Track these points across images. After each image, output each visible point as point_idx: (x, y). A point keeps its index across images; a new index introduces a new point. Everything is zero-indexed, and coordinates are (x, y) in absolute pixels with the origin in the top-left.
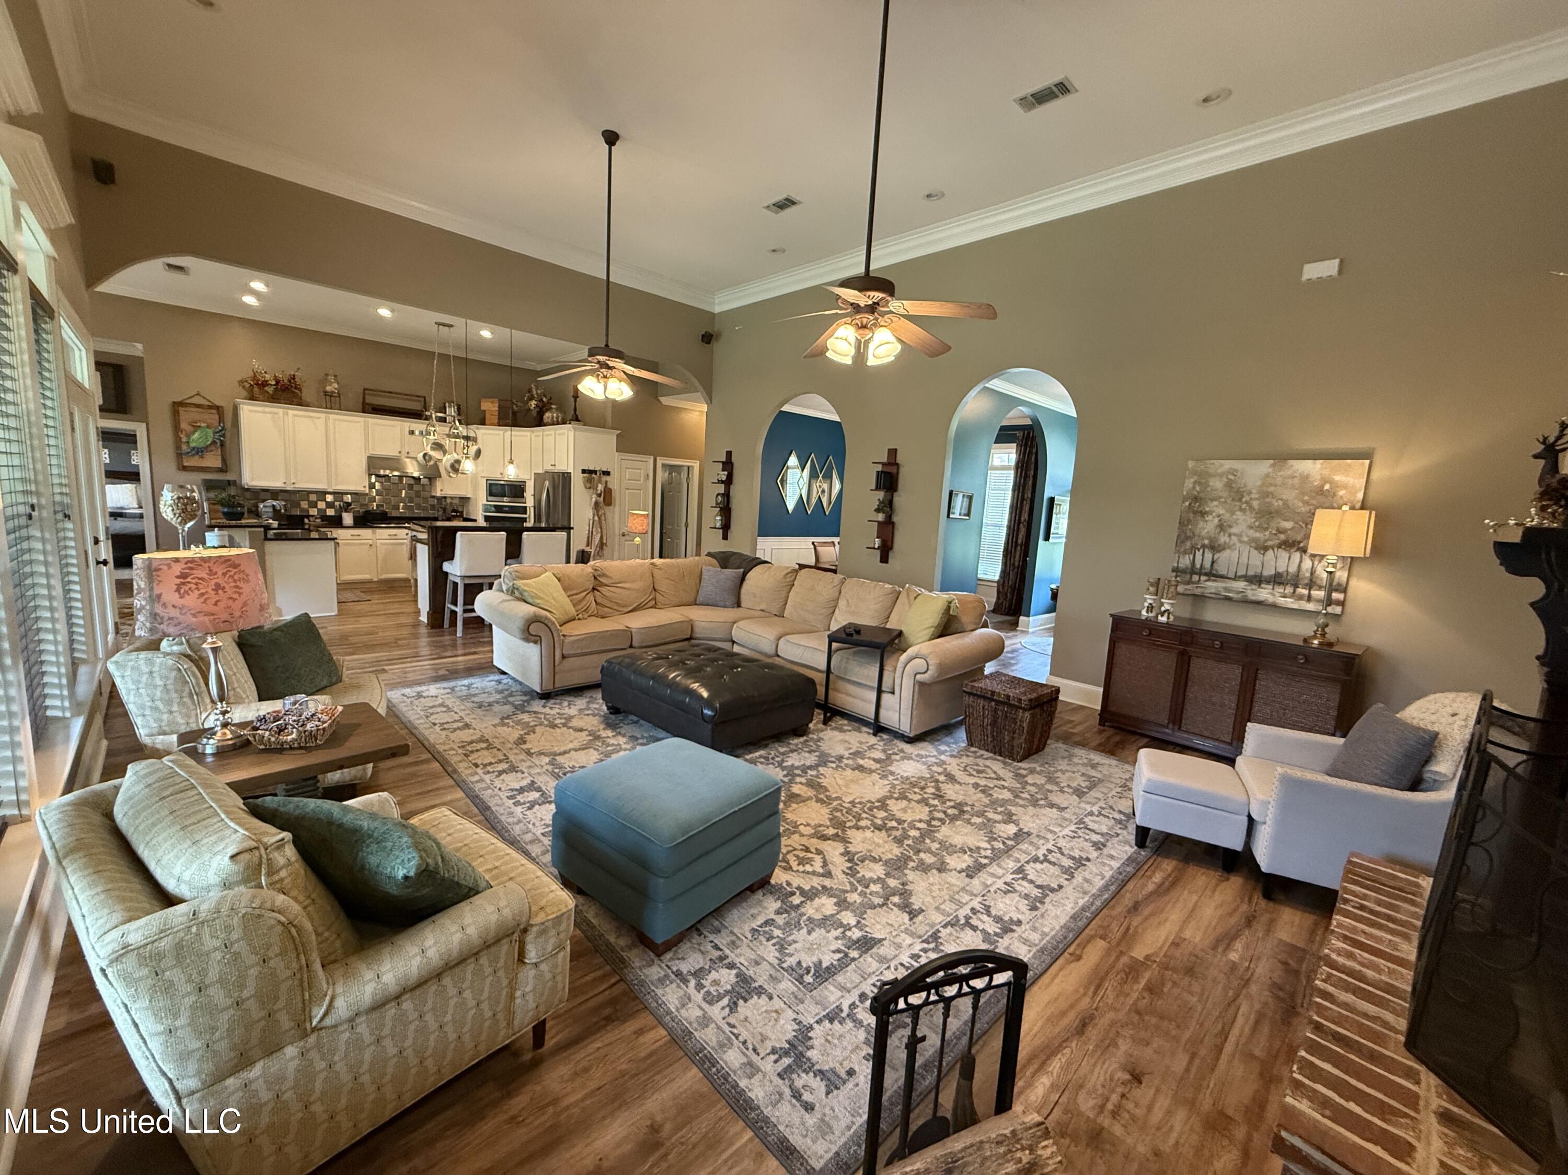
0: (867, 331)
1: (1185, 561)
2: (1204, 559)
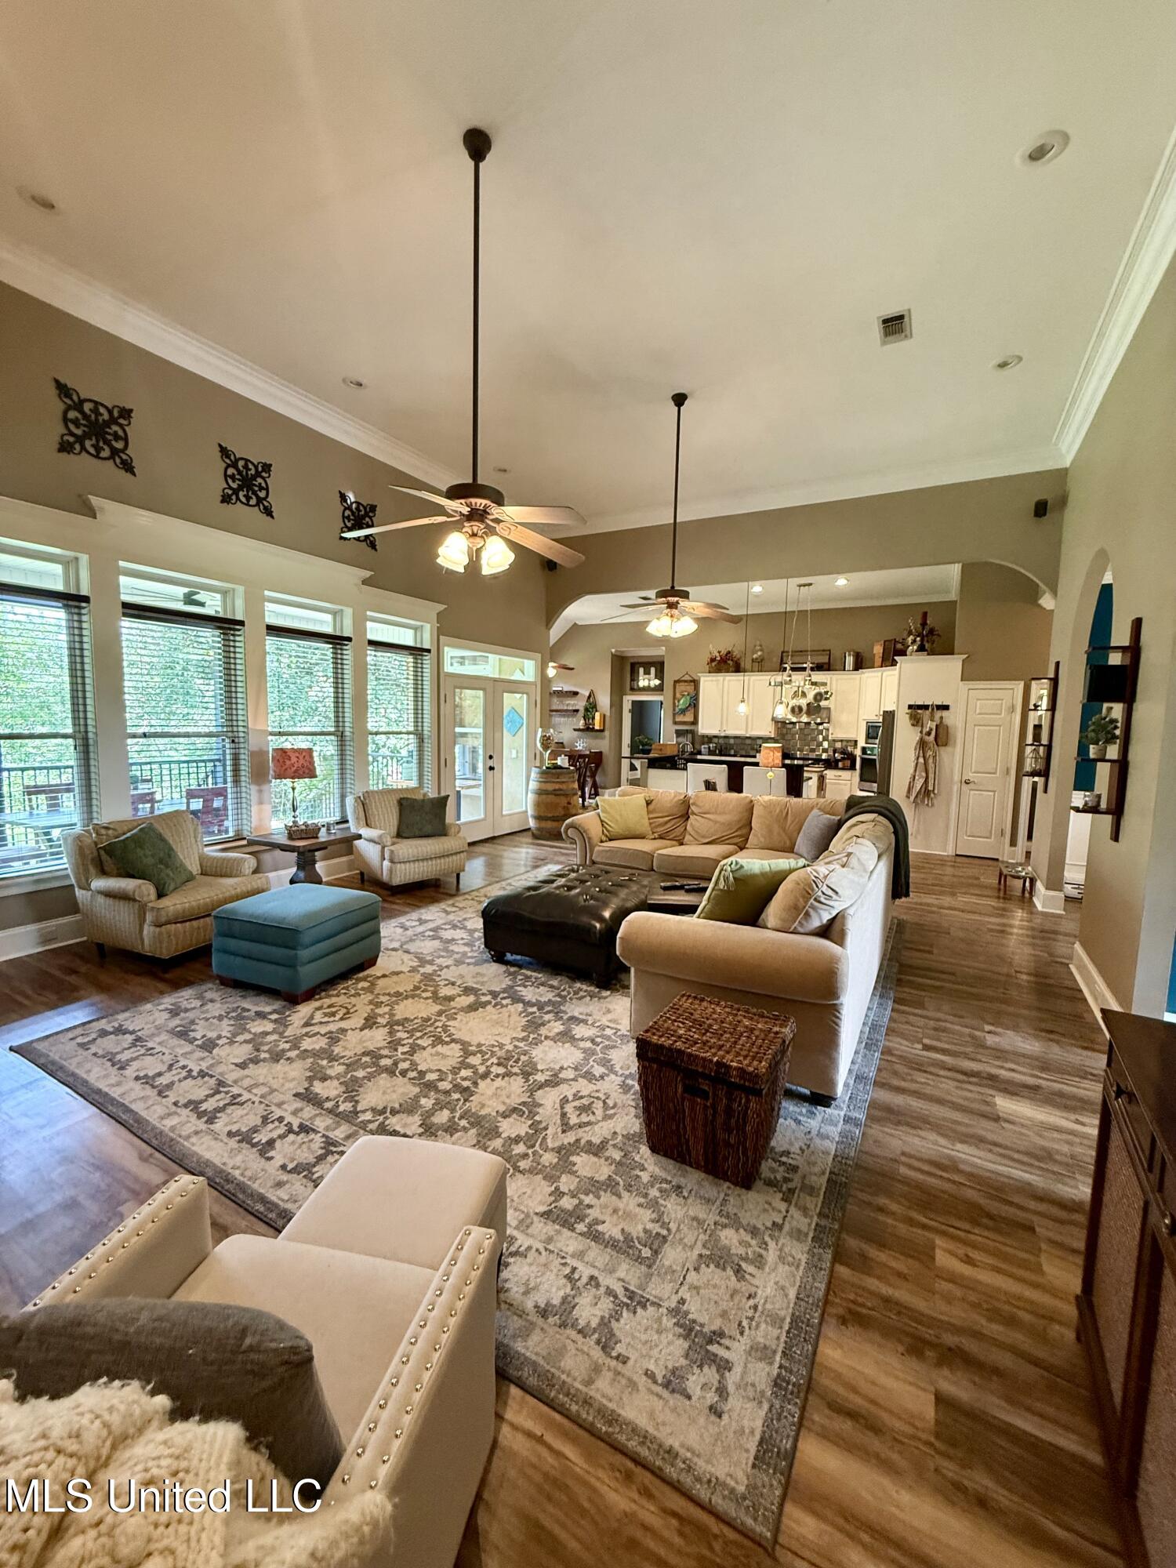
0: (478, 540)
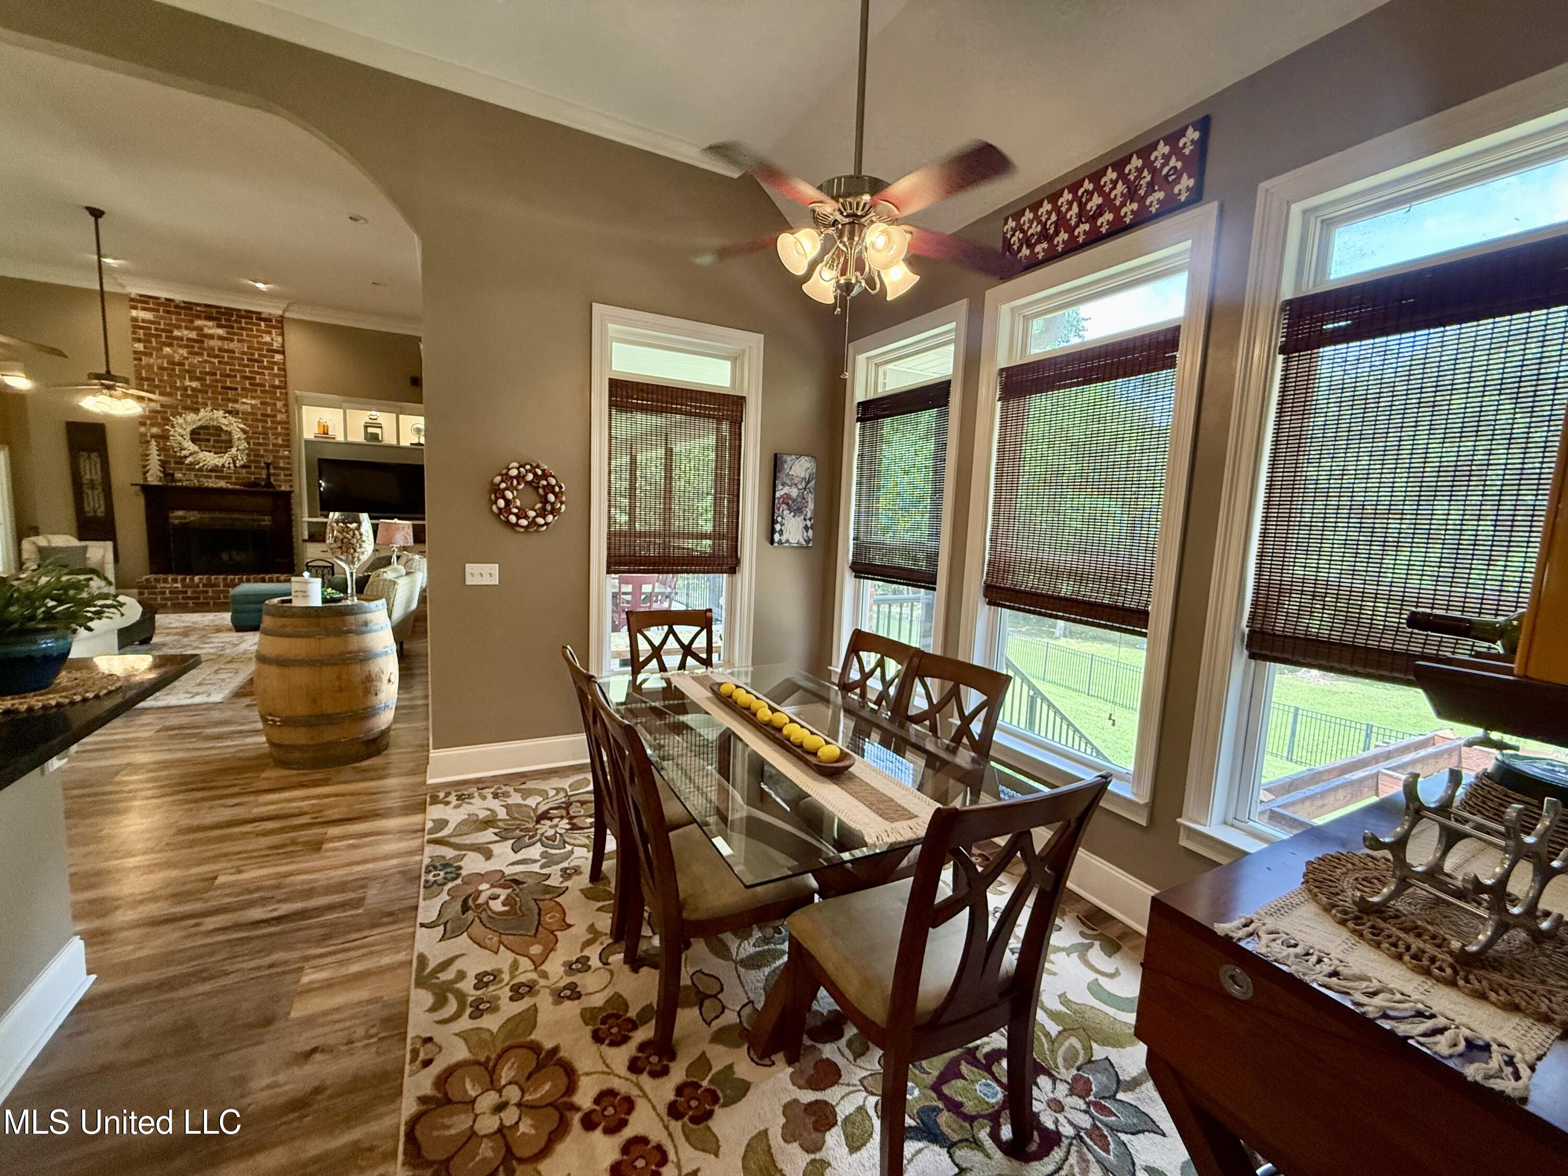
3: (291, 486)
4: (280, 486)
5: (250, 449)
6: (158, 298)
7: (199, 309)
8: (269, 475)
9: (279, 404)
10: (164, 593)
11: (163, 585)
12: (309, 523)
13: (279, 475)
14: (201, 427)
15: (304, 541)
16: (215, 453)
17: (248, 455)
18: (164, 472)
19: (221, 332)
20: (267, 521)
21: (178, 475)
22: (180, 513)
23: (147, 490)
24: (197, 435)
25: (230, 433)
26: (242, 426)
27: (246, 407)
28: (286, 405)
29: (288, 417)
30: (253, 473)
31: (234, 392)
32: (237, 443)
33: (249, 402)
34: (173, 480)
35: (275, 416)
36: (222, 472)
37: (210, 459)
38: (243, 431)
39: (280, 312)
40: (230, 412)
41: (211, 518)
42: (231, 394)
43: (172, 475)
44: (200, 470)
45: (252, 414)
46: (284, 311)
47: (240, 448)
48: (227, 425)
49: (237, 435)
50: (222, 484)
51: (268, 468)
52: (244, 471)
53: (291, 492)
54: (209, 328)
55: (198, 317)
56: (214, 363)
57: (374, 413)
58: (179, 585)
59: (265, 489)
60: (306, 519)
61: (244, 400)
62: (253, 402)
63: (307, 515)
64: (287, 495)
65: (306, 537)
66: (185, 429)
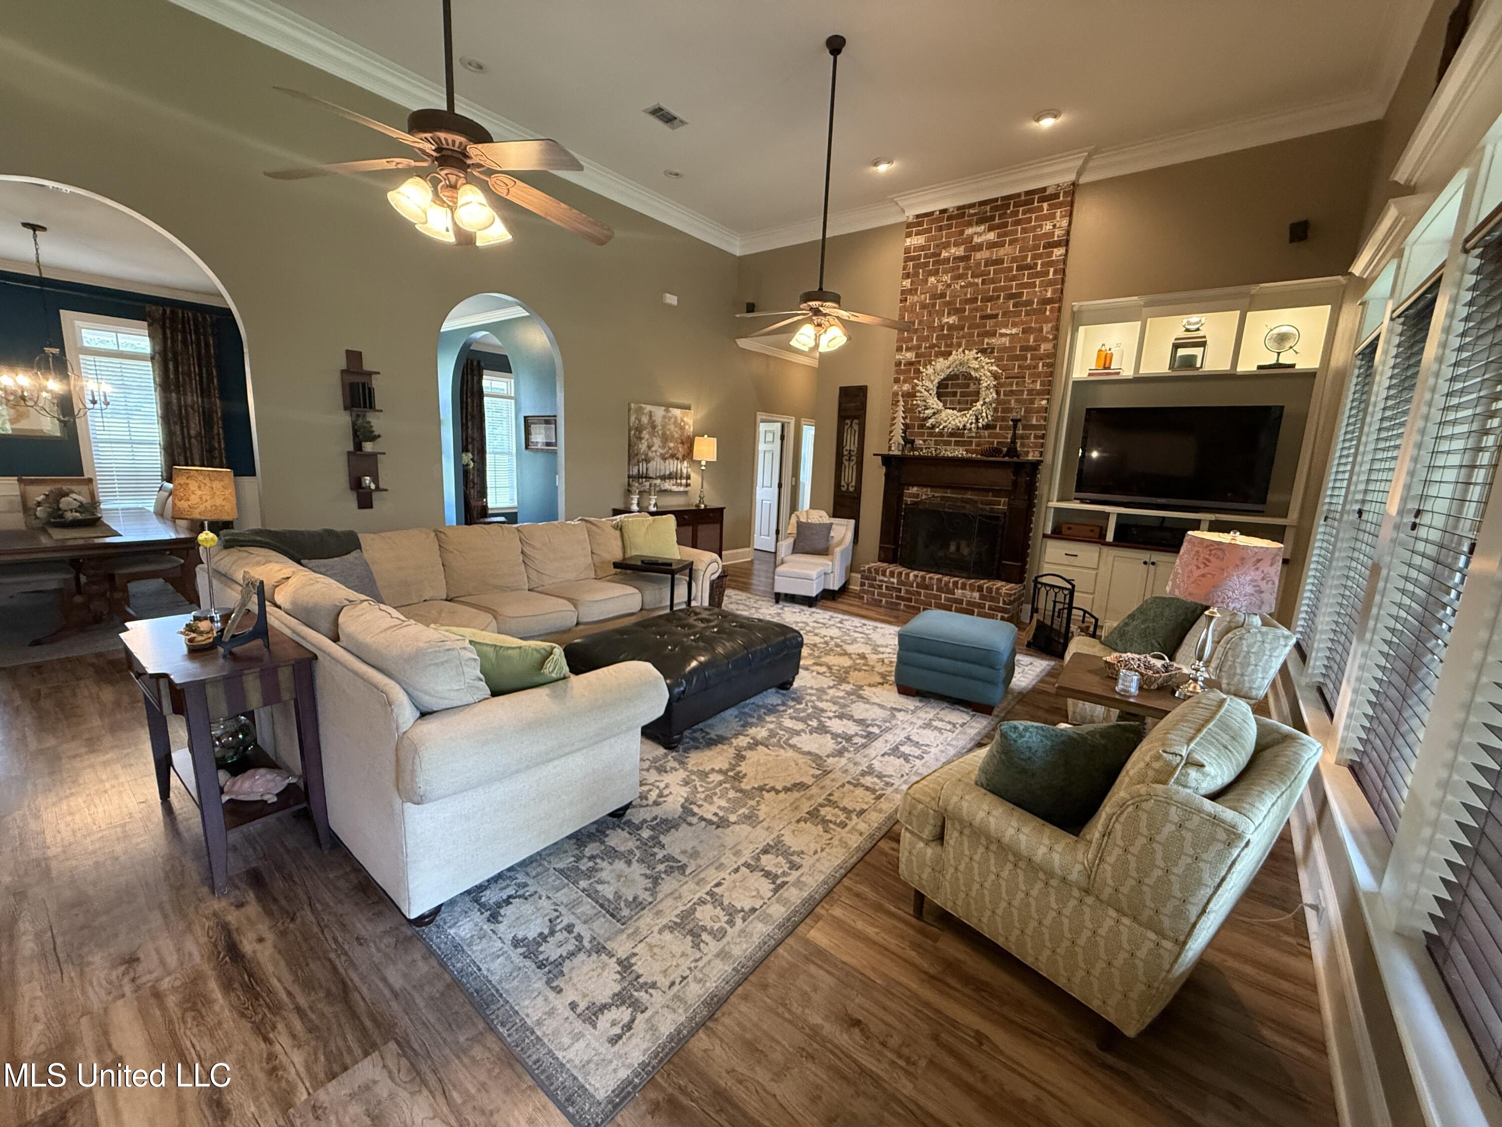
1: (635, 471)
2: (643, 467)
3: (1041, 454)
4: (1027, 453)
5: (998, 401)
6: (932, 214)
7: (972, 211)
8: (1014, 437)
9: (1046, 328)
10: (880, 587)
11: (881, 578)
12: (1057, 510)
13: (1028, 437)
14: (949, 378)
15: (1045, 536)
16: (960, 411)
17: (996, 410)
18: (904, 438)
19: (991, 236)
20: (1002, 504)
21: (919, 442)
22: (915, 490)
23: (887, 460)
24: (943, 390)
25: (978, 380)
26: (994, 368)
27: (1003, 339)
28: (1057, 328)
29: (1055, 347)
30: (996, 436)
31: (993, 321)
32: (983, 393)
33: (1008, 332)
34: (913, 449)
35: (1036, 348)
36: (962, 435)
37: (952, 418)
38: (996, 376)
39: (1072, 177)
40: (983, 351)
41: (942, 498)
42: (989, 323)
43: (913, 442)
44: (941, 434)
45: (1012, 348)
46: (1079, 174)
47: (987, 400)
48: (976, 370)
49: (987, 381)
50: (960, 452)
51: (1015, 427)
52: (986, 433)
53: (1039, 463)
54: (979, 234)
55: (970, 224)
56: (977, 284)
57: (1194, 318)
58: (895, 580)
59: (1007, 459)
60: (1054, 504)
61: (1003, 331)
62: (1014, 331)
63: (1055, 494)
64: (1035, 466)
65: (1049, 531)
66: (932, 382)
